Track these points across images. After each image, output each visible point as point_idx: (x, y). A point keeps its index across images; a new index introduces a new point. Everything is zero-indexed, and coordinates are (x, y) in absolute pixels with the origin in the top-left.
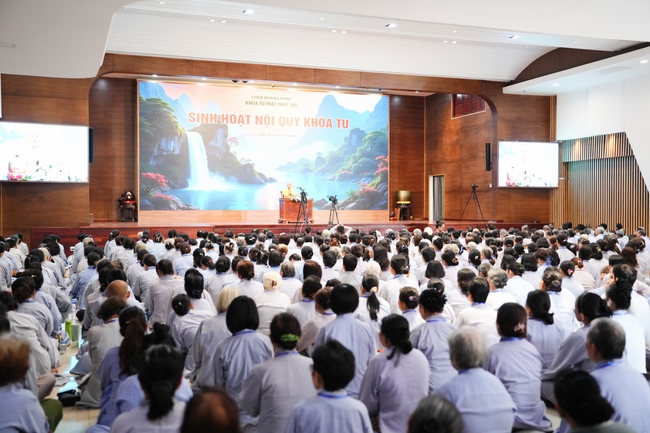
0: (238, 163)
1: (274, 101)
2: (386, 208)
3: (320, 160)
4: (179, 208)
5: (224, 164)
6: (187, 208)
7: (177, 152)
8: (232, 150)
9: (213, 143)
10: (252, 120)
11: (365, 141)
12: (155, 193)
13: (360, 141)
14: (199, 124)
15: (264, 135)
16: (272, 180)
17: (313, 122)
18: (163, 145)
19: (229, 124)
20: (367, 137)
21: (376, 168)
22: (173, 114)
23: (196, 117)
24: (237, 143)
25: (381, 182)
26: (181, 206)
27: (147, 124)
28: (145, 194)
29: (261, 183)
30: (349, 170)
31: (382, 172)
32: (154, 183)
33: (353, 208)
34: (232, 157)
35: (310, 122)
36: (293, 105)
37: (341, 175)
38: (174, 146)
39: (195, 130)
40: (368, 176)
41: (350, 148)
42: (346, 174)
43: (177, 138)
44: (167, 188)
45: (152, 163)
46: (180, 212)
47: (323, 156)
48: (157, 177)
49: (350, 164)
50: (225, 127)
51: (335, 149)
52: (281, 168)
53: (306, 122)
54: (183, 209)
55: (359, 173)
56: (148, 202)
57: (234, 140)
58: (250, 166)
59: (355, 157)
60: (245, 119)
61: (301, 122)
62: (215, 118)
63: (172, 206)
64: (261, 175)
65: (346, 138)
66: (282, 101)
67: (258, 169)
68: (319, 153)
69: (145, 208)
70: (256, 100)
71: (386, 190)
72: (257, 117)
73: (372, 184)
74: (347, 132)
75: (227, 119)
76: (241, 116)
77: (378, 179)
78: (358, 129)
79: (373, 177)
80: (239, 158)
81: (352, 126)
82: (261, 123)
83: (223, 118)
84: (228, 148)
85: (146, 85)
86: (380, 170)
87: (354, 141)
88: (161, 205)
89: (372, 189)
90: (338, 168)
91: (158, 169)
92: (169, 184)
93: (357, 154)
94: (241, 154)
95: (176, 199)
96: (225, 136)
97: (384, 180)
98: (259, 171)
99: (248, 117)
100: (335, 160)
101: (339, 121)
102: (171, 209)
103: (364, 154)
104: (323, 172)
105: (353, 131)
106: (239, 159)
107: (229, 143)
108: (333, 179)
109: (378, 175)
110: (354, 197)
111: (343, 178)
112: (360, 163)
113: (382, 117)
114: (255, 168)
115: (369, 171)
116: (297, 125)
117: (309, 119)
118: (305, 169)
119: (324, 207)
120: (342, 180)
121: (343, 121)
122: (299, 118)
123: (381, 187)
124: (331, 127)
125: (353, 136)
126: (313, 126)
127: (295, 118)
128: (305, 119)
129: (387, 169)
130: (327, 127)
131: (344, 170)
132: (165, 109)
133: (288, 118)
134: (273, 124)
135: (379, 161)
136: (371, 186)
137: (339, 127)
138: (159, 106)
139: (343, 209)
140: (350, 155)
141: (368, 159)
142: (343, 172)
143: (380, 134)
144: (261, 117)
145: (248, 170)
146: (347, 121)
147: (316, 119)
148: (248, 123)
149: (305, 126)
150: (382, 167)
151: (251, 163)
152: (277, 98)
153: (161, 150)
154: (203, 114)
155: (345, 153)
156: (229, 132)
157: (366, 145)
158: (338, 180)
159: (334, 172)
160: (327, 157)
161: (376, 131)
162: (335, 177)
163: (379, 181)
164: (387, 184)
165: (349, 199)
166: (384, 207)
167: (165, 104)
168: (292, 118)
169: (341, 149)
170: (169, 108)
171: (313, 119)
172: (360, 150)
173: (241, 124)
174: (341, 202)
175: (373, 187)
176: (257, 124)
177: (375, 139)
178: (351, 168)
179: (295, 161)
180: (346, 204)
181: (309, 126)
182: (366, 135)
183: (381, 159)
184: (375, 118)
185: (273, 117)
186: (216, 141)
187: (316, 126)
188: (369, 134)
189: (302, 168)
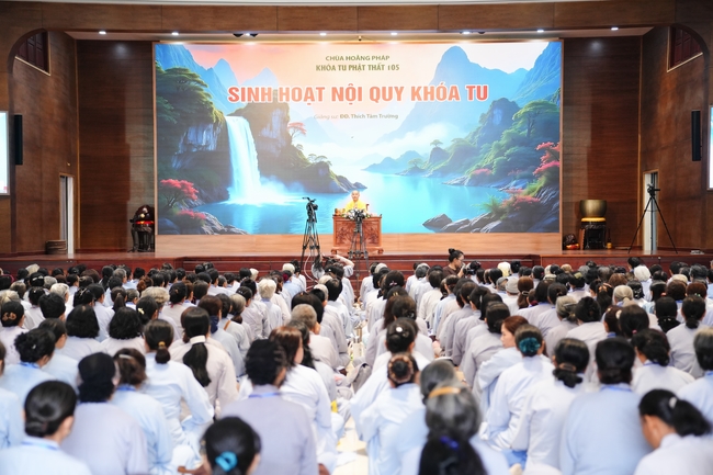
0: (304, 161)
1: (362, 62)
2: (556, 230)
3: (437, 153)
4: (215, 231)
5: (282, 163)
6: (228, 231)
7: (212, 148)
8: (295, 143)
9: (265, 132)
10: (327, 93)
11: (517, 119)
12: (180, 209)
13: (507, 121)
14: (245, 103)
15: (346, 116)
17: (426, 93)
18: (191, 137)
19: (291, 103)
20: (522, 111)
21: (538, 163)
22: (205, 90)
23: (239, 94)
24: (303, 132)
25: (546, 186)
26: (219, 227)
27: (168, 106)
28: (165, 210)
29: (340, 192)
30: (490, 167)
31: (548, 169)
32: (179, 194)
33: (495, 230)
34: (296, 152)
35: (422, 93)
36: (393, 67)
37: (473, 177)
38: (207, 139)
39: (238, 113)
40: (522, 178)
41: (489, 130)
42: (483, 174)
43: (211, 126)
44: (197, 201)
45: (176, 164)
46: (217, 237)
47: (443, 147)
48: (183, 185)
49: (490, 158)
50: (285, 107)
51: (463, 135)
52: (373, 168)
53: (415, 93)
54: (222, 232)
55: (505, 172)
56: (169, 223)
57: (299, 127)
58: (323, 167)
59: (498, 146)
60: (316, 92)
61: (407, 94)
62: (269, 94)
63: (205, 228)
64: (341, 179)
65: (483, 116)
66: (375, 62)
67: (336, 170)
68: (436, 142)
69: (165, 231)
70: (332, 63)
71: (557, 199)
72: (334, 90)
73: (528, 190)
74: (484, 106)
75: (287, 94)
76: (309, 89)
77: (540, 183)
78: (504, 100)
79: (531, 178)
80: (306, 154)
81: (495, 94)
82: (341, 99)
83: (281, 94)
84: (289, 139)
85: (165, 48)
86: (544, 166)
87: (498, 120)
88: (190, 226)
89: (530, 197)
90: (469, 165)
91: (183, 173)
92: (200, 196)
93: (503, 142)
94: (310, 148)
95: (211, 217)
96: (285, 120)
97: (552, 181)
98: (338, 175)
99: (320, 89)
100: (464, 153)
101: (471, 88)
102: (203, 233)
103: (515, 141)
104: (444, 172)
105: (496, 104)
106: (306, 156)
107: (291, 131)
108: (461, 184)
109: (540, 174)
110: (497, 212)
111: (479, 181)
112: (508, 156)
113: (550, 78)
114: (331, 168)
115: (523, 169)
116: (399, 99)
117: (419, 88)
118: (413, 168)
119: (445, 228)
120: (475, 185)
121: (479, 88)
122: (402, 88)
123: (547, 194)
124: (458, 99)
125: (495, 112)
126: (426, 98)
127: (396, 88)
128: (413, 88)
129: (557, 163)
130: (450, 99)
131: (479, 167)
132: (193, 84)
133: (384, 89)
134: (360, 99)
135: (542, 151)
136: (529, 193)
137: (471, 98)
138: (184, 78)
139: (478, 232)
140: (491, 143)
141: (523, 148)
142: (478, 172)
143: (545, 105)
144: (342, 89)
145: (321, 172)
146: (485, 87)
147: (432, 88)
148: (320, 99)
149: (413, 99)
150: (548, 162)
151: (325, 160)
152: (367, 58)
153: (188, 145)
154: (250, 90)
155: (482, 141)
156: (290, 114)
157: (518, 126)
158: (469, 185)
159: (462, 172)
160: (450, 148)
161: (537, 101)
162: (464, 179)
163: (542, 185)
164: (558, 189)
165: (490, 215)
166: (552, 228)
167: (193, 76)
168: (390, 89)
169: (475, 133)
170: (199, 82)
171: (426, 88)
172: (509, 134)
173: (309, 101)
174: (474, 220)
175: (533, 194)
176: (334, 99)
177: (536, 115)
178: (492, 164)
179: (395, 156)
180: (483, 223)
181: (419, 99)
182: (518, 109)
183: (547, 148)
184: (536, 80)
185: (360, 89)
186: (271, 129)
187: (432, 98)
188: (524, 107)
189: (409, 167)
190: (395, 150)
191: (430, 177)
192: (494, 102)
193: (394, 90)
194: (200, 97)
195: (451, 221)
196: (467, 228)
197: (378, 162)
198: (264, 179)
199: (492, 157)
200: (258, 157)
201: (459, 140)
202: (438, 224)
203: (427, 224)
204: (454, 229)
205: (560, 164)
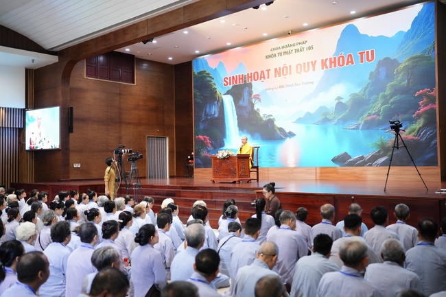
0: (261, 119)
1: (291, 48)
2: (435, 163)
3: (340, 106)
5: (250, 122)
7: (216, 115)
8: (255, 108)
9: (241, 103)
10: (272, 73)
11: (398, 73)
12: (204, 153)
13: (390, 77)
14: (231, 86)
15: (283, 87)
16: (291, 135)
17: (331, 62)
18: (208, 110)
19: (254, 83)
20: (402, 66)
21: (417, 107)
22: (214, 81)
23: (228, 81)
24: (260, 100)
25: (425, 125)
27: (198, 94)
28: (197, 154)
29: (281, 139)
30: (378, 114)
31: (425, 112)
32: (203, 144)
33: (383, 164)
34: (256, 113)
35: (328, 63)
36: (310, 48)
37: (366, 122)
38: (214, 110)
39: (228, 93)
40: (404, 120)
41: (376, 85)
42: (373, 120)
43: (216, 102)
44: (211, 148)
45: (201, 127)
47: (343, 101)
48: (205, 138)
49: (378, 106)
50: (250, 86)
51: (357, 90)
52: (299, 121)
53: (324, 63)
55: (390, 117)
56: (199, 161)
57: (257, 97)
58: (271, 121)
59: (384, 97)
60: (266, 73)
61: (319, 65)
62: (242, 79)
64: (281, 130)
65: (371, 74)
66: (298, 47)
67: (278, 124)
68: (339, 98)
69: (198, 166)
70: (274, 52)
71: (435, 136)
72: (276, 69)
73: (409, 130)
74: (372, 66)
75: (251, 77)
76: (262, 72)
78: (387, 59)
80: (261, 114)
81: (379, 56)
82: (280, 76)
83: (249, 77)
84: (253, 105)
85: (197, 62)
86: (422, 109)
87: (383, 75)
89: (411, 136)
90: (362, 114)
91: (205, 132)
92: (211, 144)
93: (388, 92)
94: (264, 110)
96: (250, 93)
97: (429, 123)
98: (279, 127)
99: (268, 71)
100: (358, 104)
101: (362, 54)
103: (397, 91)
104: (345, 120)
105: (380, 64)
106: (262, 116)
107: (253, 101)
108: (357, 128)
109: (419, 116)
110: (385, 150)
111: (369, 125)
112: (392, 104)
113: (425, 35)
114: (275, 123)
115: (405, 113)
116: (314, 70)
117: (326, 59)
118: (324, 119)
119: (347, 163)
120: (368, 129)
121: (368, 52)
122: (315, 61)
123: (425, 133)
124: (353, 63)
125: (380, 70)
126: (331, 67)
127: (312, 62)
128: (322, 60)
129: (434, 106)
130: (347, 64)
131: (370, 115)
132: (208, 79)
133: (304, 64)
134: (290, 74)
135: (420, 97)
136: (410, 133)
137: (362, 62)
138: (204, 77)
139: (371, 165)
140: (378, 94)
141: (403, 97)
142: (369, 118)
143: (421, 58)
144: (280, 68)
145: (269, 126)
146: (372, 52)
147: (335, 58)
148: (268, 78)
149: (323, 68)
150: (425, 105)
151: (272, 118)
152: (294, 45)
153: (206, 115)
154: (233, 77)
155: (371, 93)
156: (253, 89)
157: (399, 78)
158: (362, 129)
159: (358, 119)
160: (348, 101)
161: (414, 55)
162: (359, 124)
163: (421, 125)
164: (436, 128)
165: (379, 152)
166: (432, 162)
167: (208, 74)
168: (308, 63)
169: (366, 88)
170: (211, 77)
171: (331, 59)
172: (392, 86)
173: (262, 79)
174: (367, 156)
175: (413, 134)
176: (276, 76)
177: (413, 67)
178: (379, 111)
179: (313, 111)
180: (374, 158)
181: (327, 68)
182: (399, 64)
183: (425, 94)
184: (413, 38)
185: (290, 66)
186: (244, 101)
187: (335, 66)
188: (404, 62)
189: (321, 118)
190: (312, 107)
191: (335, 124)
192: (379, 61)
193: (310, 64)
194: (211, 85)
195: (350, 157)
196: (362, 162)
197: (302, 116)
198: (241, 132)
199: (379, 105)
200: (238, 119)
201: (354, 95)
202: (342, 160)
203: (334, 160)
204: (353, 164)
205: (437, 106)
